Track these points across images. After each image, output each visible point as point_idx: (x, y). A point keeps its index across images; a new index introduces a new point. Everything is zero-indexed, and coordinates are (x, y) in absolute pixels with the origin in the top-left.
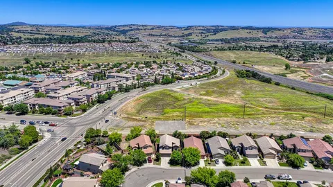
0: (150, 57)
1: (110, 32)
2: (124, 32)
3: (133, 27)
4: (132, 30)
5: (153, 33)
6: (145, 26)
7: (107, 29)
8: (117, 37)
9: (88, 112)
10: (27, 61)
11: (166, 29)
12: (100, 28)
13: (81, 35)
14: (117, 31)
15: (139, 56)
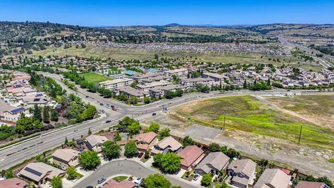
0: (270, 59)
1: (250, 32)
2: (264, 32)
3: (277, 26)
4: (274, 30)
5: (299, 33)
6: (293, 25)
7: (248, 28)
8: (254, 37)
9: (150, 104)
10: (156, 57)
11: (318, 27)
12: (241, 28)
13: (218, 35)
14: (257, 31)
15: (258, 57)
